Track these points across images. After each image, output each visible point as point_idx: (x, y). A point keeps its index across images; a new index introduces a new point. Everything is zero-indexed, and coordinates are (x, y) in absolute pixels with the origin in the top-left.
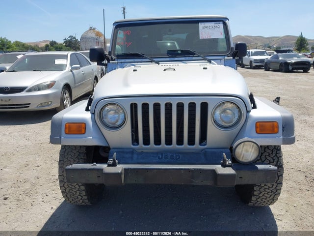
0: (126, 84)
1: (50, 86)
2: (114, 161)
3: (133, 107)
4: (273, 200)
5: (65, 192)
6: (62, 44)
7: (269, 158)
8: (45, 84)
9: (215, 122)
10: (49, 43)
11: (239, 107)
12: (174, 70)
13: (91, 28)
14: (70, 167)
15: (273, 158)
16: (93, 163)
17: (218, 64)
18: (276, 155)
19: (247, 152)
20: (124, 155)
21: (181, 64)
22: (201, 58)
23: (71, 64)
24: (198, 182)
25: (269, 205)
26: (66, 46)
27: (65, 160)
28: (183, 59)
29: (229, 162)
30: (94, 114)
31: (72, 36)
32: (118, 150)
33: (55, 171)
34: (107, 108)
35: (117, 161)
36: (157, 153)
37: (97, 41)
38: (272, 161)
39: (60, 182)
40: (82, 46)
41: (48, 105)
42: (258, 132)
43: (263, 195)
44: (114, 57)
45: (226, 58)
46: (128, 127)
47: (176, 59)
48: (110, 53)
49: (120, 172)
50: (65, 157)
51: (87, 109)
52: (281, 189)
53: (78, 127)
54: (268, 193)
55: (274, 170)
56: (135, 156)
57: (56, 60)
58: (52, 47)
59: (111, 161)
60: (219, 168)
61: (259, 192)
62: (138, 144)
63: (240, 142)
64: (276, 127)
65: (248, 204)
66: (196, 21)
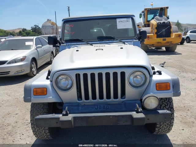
0: (72, 61)
1: (22, 60)
2: (66, 112)
3: (78, 76)
4: (169, 130)
5: (35, 131)
6: (30, 31)
7: (165, 103)
8: (20, 58)
9: (130, 83)
10: (21, 30)
11: (144, 74)
12: (102, 50)
13: (48, 19)
14: (38, 117)
15: (167, 103)
16: (52, 114)
17: (129, 45)
18: (169, 101)
19: (151, 103)
20: (73, 107)
21: (106, 45)
22: (119, 41)
23: (36, 45)
24: (121, 123)
25: (167, 133)
26: (32, 31)
27: (34, 110)
28: (108, 42)
29: (140, 110)
30: (52, 81)
31: (36, 25)
32: (69, 104)
33: (28, 117)
34: (60, 78)
35: (68, 112)
36: (94, 105)
37: (52, 28)
38: (166, 104)
39: (31, 124)
40: (43, 31)
41: (22, 72)
42: (158, 89)
43: (163, 127)
44: (63, 42)
45: (134, 40)
46: (74, 88)
47: (103, 42)
48: (61, 39)
49: (70, 119)
50: (34, 108)
51: (47, 78)
52: (173, 122)
53: (42, 91)
54: (166, 125)
55: (169, 114)
56: (80, 108)
57: (26, 42)
58: (23, 33)
59: (64, 113)
60: (134, 114)
61: (160, 125)
62: (82, 99)
63: (147, 97)
64: (169, 86)
65: (153, 133)
66: (115, 18)
